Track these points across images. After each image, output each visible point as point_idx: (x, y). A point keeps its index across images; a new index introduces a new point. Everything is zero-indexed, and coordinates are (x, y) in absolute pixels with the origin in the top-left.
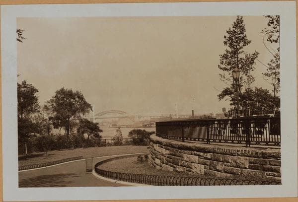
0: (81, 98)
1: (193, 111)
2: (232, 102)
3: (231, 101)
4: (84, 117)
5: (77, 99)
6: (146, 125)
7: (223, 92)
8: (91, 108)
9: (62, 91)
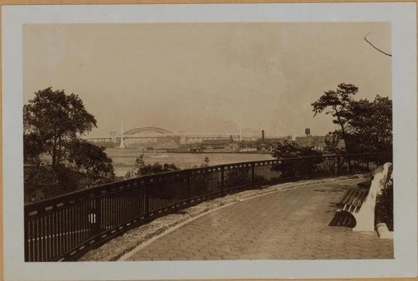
0: (78, 104)
1: (263, 131)
2: (336, 118)
3: (334, 116)
4: (83, 137)
5: (71, 106)
6: (195, 150)
7: (323, 98)
8: (94, 122)
9: (47, 93)
